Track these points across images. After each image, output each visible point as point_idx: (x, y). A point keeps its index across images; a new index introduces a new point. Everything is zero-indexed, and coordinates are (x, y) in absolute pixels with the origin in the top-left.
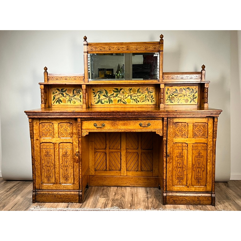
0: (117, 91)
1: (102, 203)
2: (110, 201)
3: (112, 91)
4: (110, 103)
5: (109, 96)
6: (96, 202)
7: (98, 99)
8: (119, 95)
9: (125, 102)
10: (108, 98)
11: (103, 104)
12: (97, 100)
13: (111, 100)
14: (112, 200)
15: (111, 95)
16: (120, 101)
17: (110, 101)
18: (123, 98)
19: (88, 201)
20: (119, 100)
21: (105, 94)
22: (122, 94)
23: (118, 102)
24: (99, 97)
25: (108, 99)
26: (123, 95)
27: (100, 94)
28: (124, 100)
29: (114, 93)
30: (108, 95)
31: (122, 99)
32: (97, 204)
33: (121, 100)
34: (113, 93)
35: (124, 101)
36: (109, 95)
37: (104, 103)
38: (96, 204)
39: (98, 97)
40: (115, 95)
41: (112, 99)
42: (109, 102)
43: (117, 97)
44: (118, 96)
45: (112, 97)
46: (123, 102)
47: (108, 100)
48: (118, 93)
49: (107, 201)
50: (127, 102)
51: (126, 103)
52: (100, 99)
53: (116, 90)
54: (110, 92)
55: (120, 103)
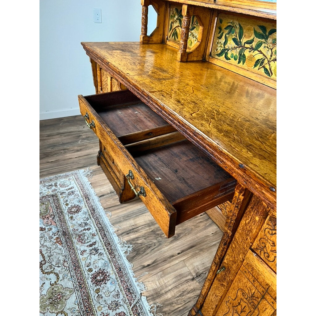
0: (263, 35)
1: (134, 224)
2: (150, 229)
3: (253, 31)
4: (239, 62)
5: (243, 44)
6: (134, 216)
7: (223, 46)
8: (263, 45)
9: (270, 69)
10: (241, 48)
11: (228, 61)
12: (221, 47)
13: (244, 56)
14: (152, 231)
15: (247, 43)
16: (261, 65)
17: (242, 58)
18: (269, 57)
19: (131, 206)
20: (258, 60)
21: (238, 36)
22: (271, 45)
23: (255, 66)
24: (225, 43)
25: (238, 50)
26: (271, 50)
27: (228, 34)
28: (271, 63)
29: (255, 38)
30: (241, 41)
31: (266, 61)
32: (127, 220)
33: (262, 62)
34: (252, 38)
35: (267, 67)
36: (244, 40)
37: (230, 59)
38: (127, 218)
39: (224, 41)
40: (254, 44)
41: (247, 53)
42: (238, 60)
43: (256, 52)
44: (259, 49)
45: (247, 48)
46: (266, 70)
47: (238, 54)
48: (263, 40)
49: (146, 226)
50: (273, 72)
51: (272, 74)
52: (226, 47)
53: (261, 32)
54: (247, 34)
55: (259, 69)
